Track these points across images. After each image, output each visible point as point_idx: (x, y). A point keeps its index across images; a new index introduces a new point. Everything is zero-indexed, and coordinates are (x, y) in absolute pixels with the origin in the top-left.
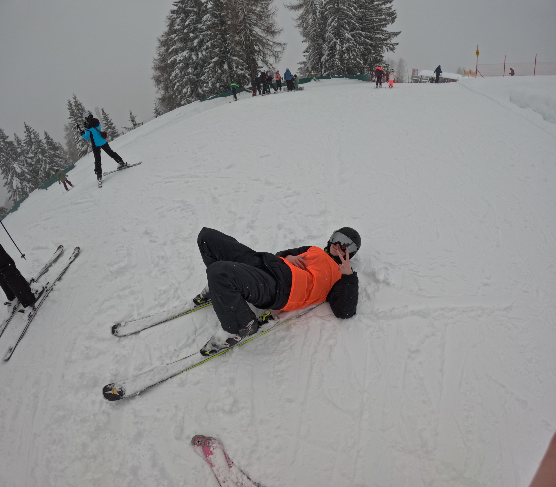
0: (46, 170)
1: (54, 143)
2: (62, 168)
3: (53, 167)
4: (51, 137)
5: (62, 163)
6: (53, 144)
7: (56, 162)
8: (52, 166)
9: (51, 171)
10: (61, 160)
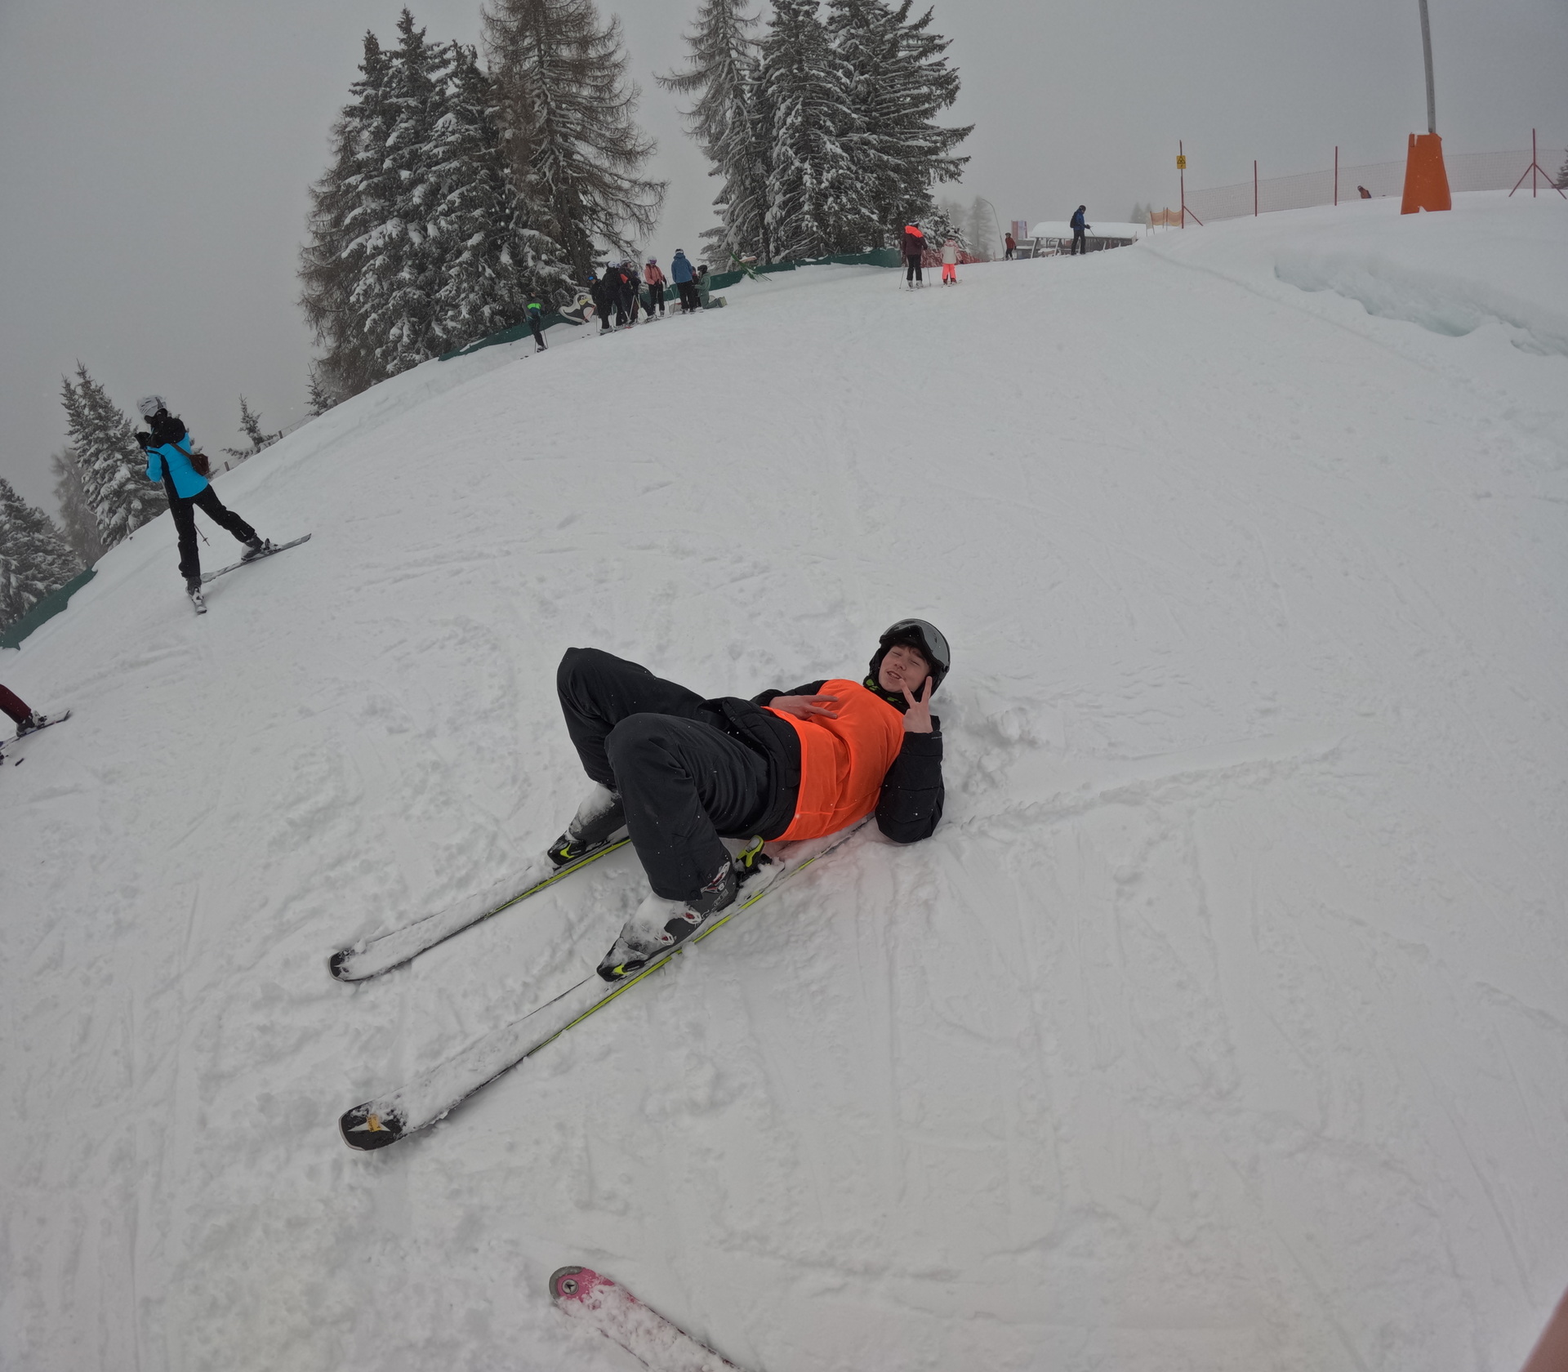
0: (11, 593)
1: (29, 510)
2: (55, 582)
3: (29, 582)
4: (17, 492)
5: (55, 569)
6: (24, 513)
7: (37, 567)
8: (27, 578)
9: (26, 595)
10: (50, 558)
